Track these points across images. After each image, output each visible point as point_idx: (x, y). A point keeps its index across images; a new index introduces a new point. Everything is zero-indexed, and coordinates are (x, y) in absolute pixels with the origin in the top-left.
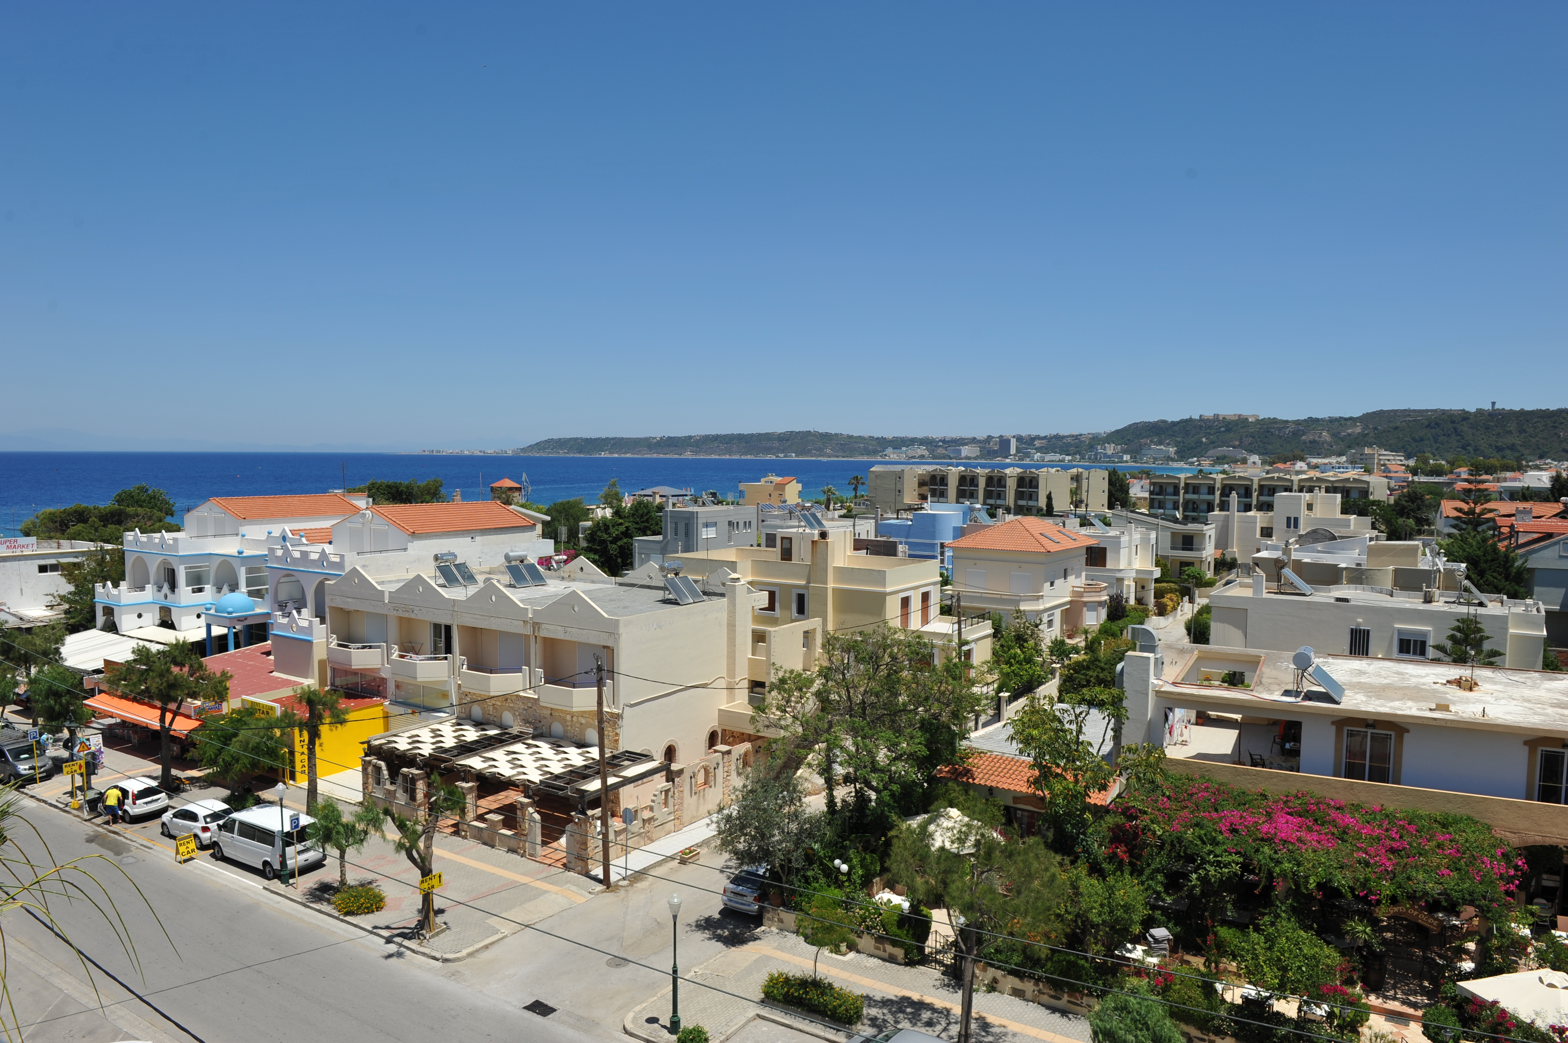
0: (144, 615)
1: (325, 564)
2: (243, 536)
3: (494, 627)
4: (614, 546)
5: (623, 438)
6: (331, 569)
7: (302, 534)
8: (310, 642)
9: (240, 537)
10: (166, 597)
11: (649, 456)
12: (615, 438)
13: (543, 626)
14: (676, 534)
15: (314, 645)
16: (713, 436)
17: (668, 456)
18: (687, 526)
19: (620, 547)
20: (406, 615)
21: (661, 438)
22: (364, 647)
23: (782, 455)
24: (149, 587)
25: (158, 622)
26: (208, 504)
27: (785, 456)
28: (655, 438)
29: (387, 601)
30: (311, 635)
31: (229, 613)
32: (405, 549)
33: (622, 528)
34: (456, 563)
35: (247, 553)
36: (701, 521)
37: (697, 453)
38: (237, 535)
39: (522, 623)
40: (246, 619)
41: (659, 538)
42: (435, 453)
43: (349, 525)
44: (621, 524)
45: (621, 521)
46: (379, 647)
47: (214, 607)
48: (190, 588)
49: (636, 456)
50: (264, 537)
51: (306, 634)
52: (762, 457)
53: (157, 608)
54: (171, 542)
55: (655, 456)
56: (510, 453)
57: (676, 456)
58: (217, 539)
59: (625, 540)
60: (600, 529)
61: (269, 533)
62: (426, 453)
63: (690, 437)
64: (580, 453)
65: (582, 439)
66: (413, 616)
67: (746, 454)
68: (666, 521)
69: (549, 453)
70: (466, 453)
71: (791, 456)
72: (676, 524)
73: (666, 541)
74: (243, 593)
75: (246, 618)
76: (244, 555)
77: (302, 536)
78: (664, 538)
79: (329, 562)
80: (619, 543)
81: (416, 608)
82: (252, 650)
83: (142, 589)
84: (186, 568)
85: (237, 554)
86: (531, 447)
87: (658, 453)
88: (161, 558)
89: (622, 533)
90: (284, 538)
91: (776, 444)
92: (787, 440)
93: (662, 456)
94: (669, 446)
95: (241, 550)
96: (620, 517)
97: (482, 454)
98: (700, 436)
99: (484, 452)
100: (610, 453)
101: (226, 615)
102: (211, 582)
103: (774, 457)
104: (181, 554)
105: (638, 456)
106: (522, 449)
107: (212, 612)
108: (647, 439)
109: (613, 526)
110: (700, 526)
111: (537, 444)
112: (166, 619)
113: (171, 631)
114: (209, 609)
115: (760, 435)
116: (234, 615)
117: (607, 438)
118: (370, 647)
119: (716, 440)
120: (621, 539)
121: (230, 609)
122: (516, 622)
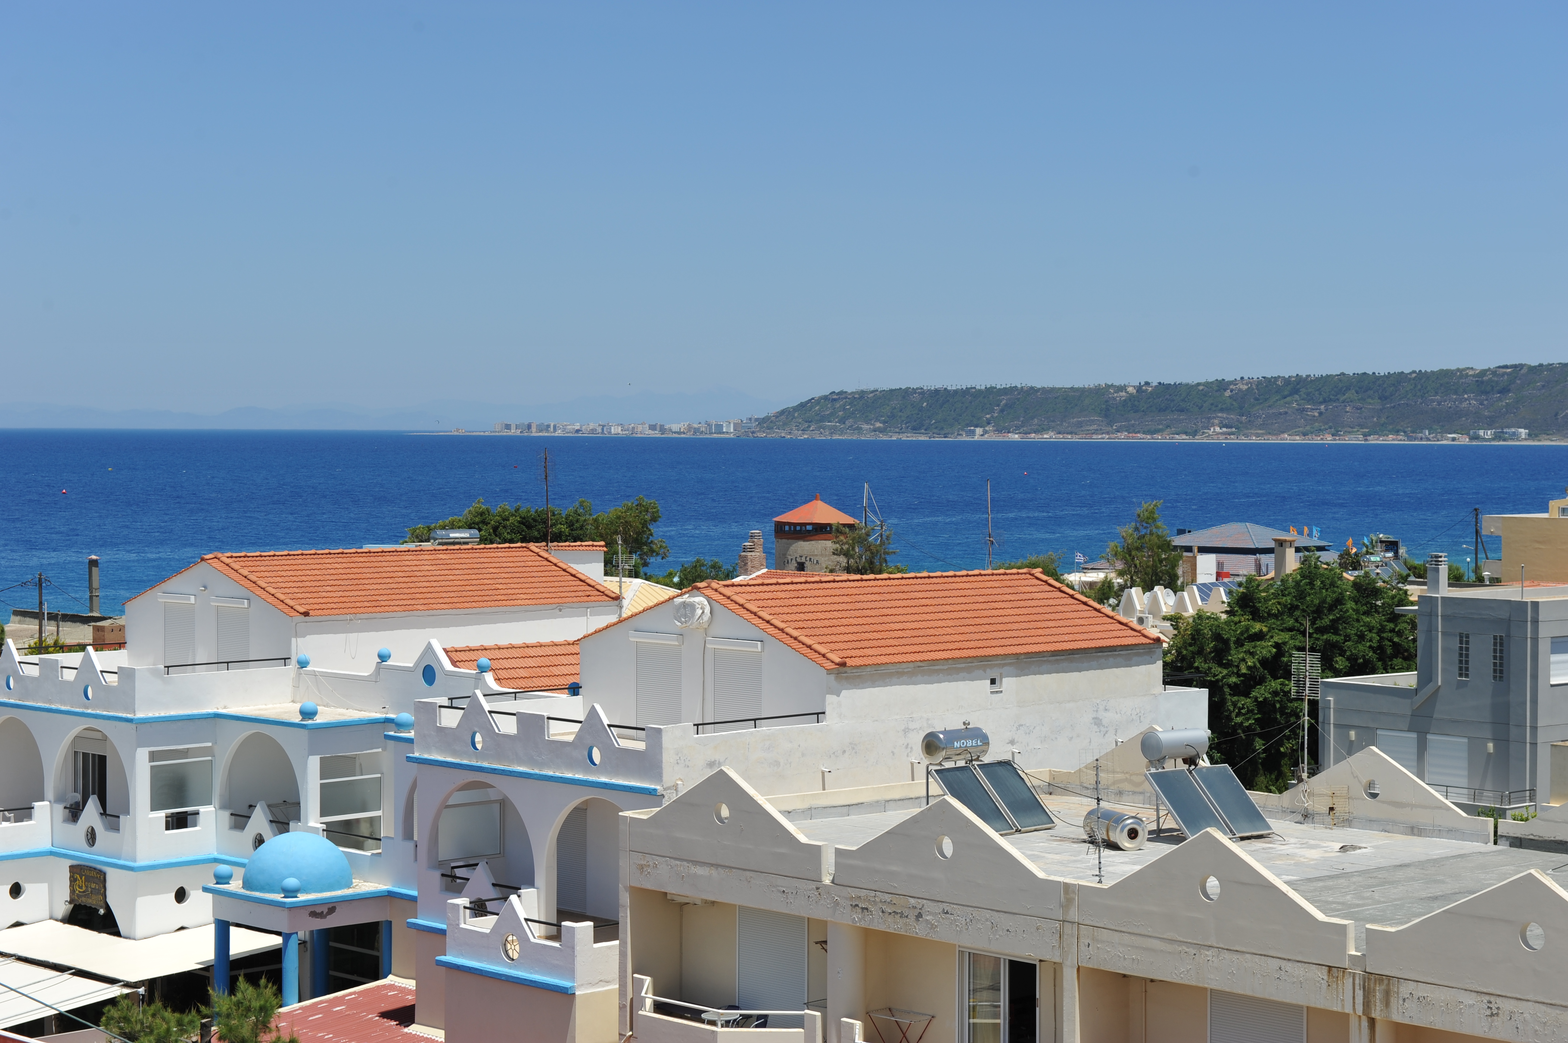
0: (28, 889)
1: (596, 755)
2: (303, 664)
3: (1214, 981)
4: (1243, 701)
5: (1032, 390)
6: (616, 773)
7: (484, 661)
8: (566, 995)
9: (292, 666)
10: (91, 837)
11: (1103, 438)
12: (1013, 389)
13: (1405, 989)
14: (1463, 670)
15: (578, 1001)
16: (1287, 381)
17: (1159, 438)
18: (1501, 647)
19: (1263, 706)
20: (892, 926)
21: (1139, 389)
22: (744, 1021)
23: (1489, 434)
24: (41, 808)
25: (63, 908)
26: (199, 571)
27: (1497, 437)
28: (1122, 388)
29: (827, 880)
30: (570, 972)
31: (290, 892)
32: (819, 715)
33: (1265, 649)
34: (987, 759)
35: (326, 715)
36: (1546, 632)
37: (1239, 428)
38: (286, 660)
39: (1323, 973)
40: (332, 910)
41: (1406, 679)
42: (534, 433)
43: (634, 638)
44: (1259, 636)
45: (1257, 627)
46: (797, 1022)
47: (239, 873)
48: (162, 814)
49: (1069, 438)
50: (366, 667)
51: (553, 969)
52: (1426, 439)
53: (65, 865)
54: (112, 679)
55: (1122, 437)
56: (729, 431)
57: (1183, 439)
58: (236, 673)
59: (1275, 685)
60: (1200, 652)
61: (383, 658)
62: (514, 432)
63: (1222, 385)
64: (915, 429)
65: (921, 392)
66: (920, 930)
67: (1380, 429)
68: (1431, 631)
69: (833, 430)
70: (616, 430)
71: (1515, 436)
72: (1464, 639)
73: (1429, 689)
74: (314, 830)
75: (331, 907)
76: (319, 720)
77: (482, 669)
78: (1425, 679)
79: (609, 750)
80: (1260, 693)
81: (929, 906)
82: (351, 1004)
83: (23, 812)
84: (153, 756)
85: (297, 719)
86: (786, 416)
87: (1130, 429)
88: (78, 727)
89: (1264, 662)
90: (429, 674)
91: (1470, 402)
92: (1504, 391)
93: (1142, 438)
94: (1161, 410)
95: (310, 705)
96: (1256, 615)
97: (656, 434)
98: (1250, 381)
99: (662, 430)
100: (999, 431)
101: (278, 897)
102: (216, 799)
103: (1464, 440)
104: (140, 715)
105: (1075, 439)
106: (762, 422)
107: (235, 886)
108: (1099, 392)
109: (1239, 643)
110: (1544, 646)
111: (802, 405)
112: (91, 901)
113: (105, 937)
114: (222, 879)
115: (1422, 377)
116: (302, 897)
117: (990, 390)
118: (764, 1022)
119: (1295, 391)
120: (1261, 681)
121: (291, 882)
122: (1299, 971)
